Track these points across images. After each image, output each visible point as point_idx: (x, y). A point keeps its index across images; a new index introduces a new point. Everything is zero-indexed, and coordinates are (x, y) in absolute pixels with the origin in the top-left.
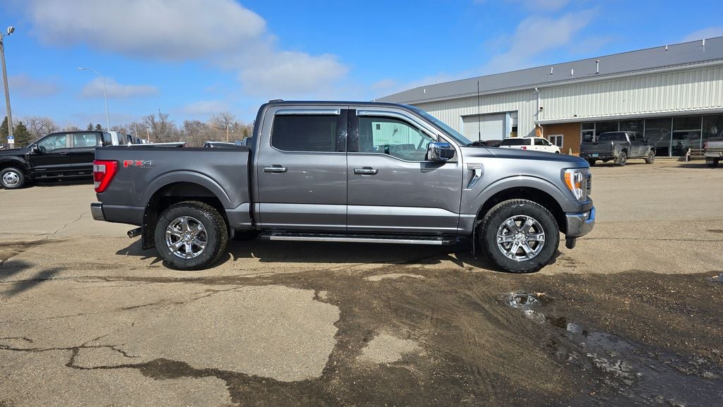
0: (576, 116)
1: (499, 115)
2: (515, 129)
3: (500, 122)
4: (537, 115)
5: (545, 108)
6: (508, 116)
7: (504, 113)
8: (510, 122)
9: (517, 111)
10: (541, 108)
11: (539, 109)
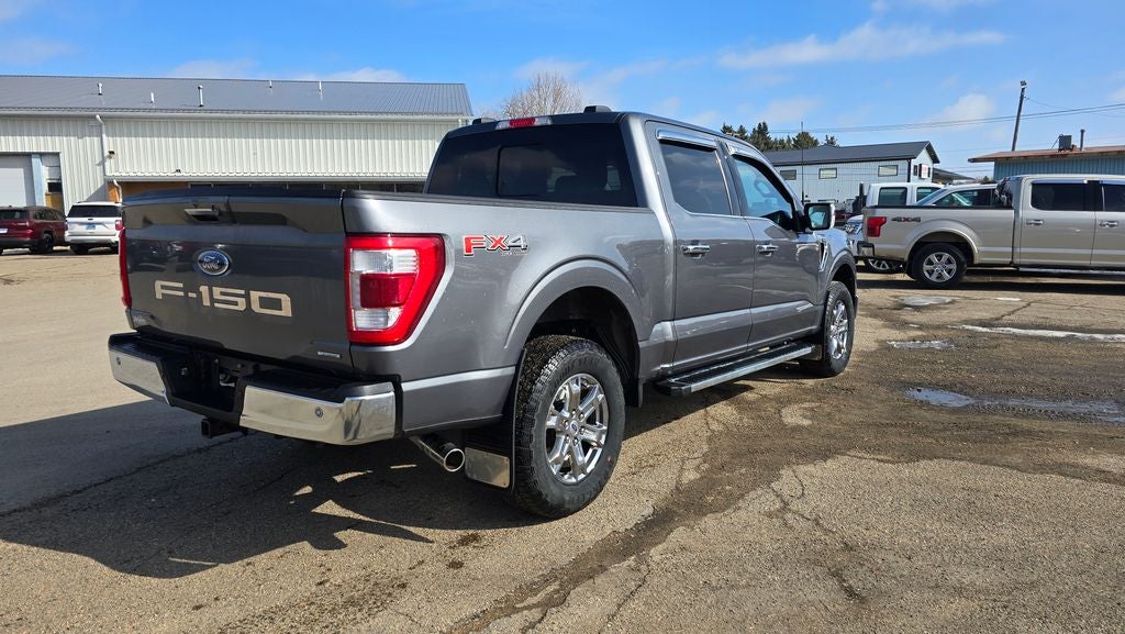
0: (178, 171)
1: (16, 160)
2: (55, 188)
3: (19, 172)
4: (102, 163)
5: (118, 152)
6: (36, 161)
7: (28, 155)
8: (43, 174)
9: (57, 154)
10: (112, 153)
11: (106, 154)
